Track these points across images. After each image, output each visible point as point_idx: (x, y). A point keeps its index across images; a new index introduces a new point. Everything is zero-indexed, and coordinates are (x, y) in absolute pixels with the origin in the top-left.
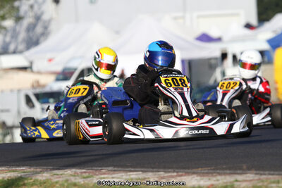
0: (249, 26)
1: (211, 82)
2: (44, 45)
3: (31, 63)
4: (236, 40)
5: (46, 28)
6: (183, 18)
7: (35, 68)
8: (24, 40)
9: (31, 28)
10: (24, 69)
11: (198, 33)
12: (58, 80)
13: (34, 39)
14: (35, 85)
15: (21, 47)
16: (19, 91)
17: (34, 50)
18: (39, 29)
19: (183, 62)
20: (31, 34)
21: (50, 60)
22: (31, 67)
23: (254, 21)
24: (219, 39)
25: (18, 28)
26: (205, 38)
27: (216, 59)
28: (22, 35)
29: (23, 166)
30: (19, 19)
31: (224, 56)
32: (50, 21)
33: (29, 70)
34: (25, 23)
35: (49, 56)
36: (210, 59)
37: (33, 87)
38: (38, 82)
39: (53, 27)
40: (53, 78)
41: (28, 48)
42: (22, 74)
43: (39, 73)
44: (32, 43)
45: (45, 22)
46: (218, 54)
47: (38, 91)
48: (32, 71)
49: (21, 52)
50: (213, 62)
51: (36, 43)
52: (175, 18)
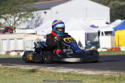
0: (107, 23)
1: (95, 41)
2: (41, 27)
3: (37, 32)
4: (103, 27)
5: (42, 21)
6: (86, 19)
7: (37, 34)
8: (34, 25)
9: (37, 21)
10: (34, 34)
11: (91, 25)
12: (45, 38)
13: (38, 25)
14: (38, 39)
15: (33, 27)
16: (32, 41)
17: (37, 28)
18: (39, 21)
19: (85, 34)
20: (37, 23)
21: (42, 31)
22: (36, 33)
23: (109, 22)
24: (97, 27)
25: (33, 21)
26: (93, 26)
27: (96, 33)
28: (34, 23)
29: (35, 65)
30: (33, 18)
31: (99, 32)
32: (43, 19)
33: (36, 34)
34: (35, 19)
35: (42, 30)
36: (94, 33)
37: (37, 40)
38: (38, 38)
39: (44, 21)
40: (43, 37)
41: (36, 27)
42: (33, 36)
43: (39, 35)
44: (37, 26)
45: (41, 19)
46: (97, 32)
47: (38, 41)
48: (37, 35)
49: (33, 29)
50: (95, 34)
51: (38, 26)
52: (84, 20)
